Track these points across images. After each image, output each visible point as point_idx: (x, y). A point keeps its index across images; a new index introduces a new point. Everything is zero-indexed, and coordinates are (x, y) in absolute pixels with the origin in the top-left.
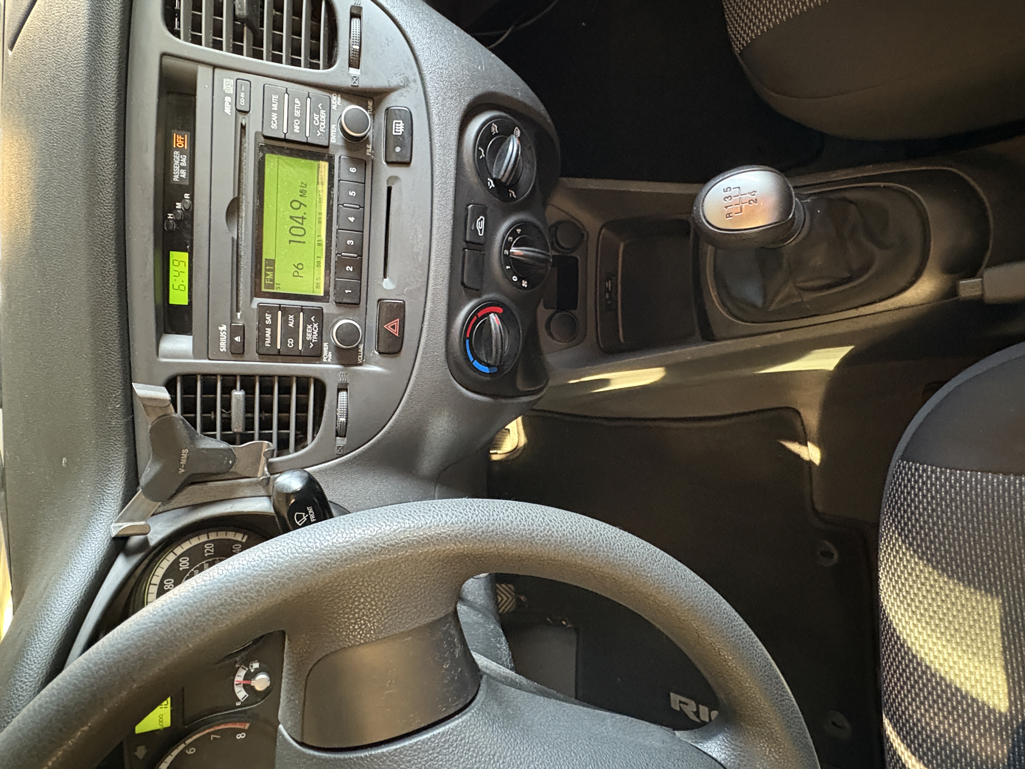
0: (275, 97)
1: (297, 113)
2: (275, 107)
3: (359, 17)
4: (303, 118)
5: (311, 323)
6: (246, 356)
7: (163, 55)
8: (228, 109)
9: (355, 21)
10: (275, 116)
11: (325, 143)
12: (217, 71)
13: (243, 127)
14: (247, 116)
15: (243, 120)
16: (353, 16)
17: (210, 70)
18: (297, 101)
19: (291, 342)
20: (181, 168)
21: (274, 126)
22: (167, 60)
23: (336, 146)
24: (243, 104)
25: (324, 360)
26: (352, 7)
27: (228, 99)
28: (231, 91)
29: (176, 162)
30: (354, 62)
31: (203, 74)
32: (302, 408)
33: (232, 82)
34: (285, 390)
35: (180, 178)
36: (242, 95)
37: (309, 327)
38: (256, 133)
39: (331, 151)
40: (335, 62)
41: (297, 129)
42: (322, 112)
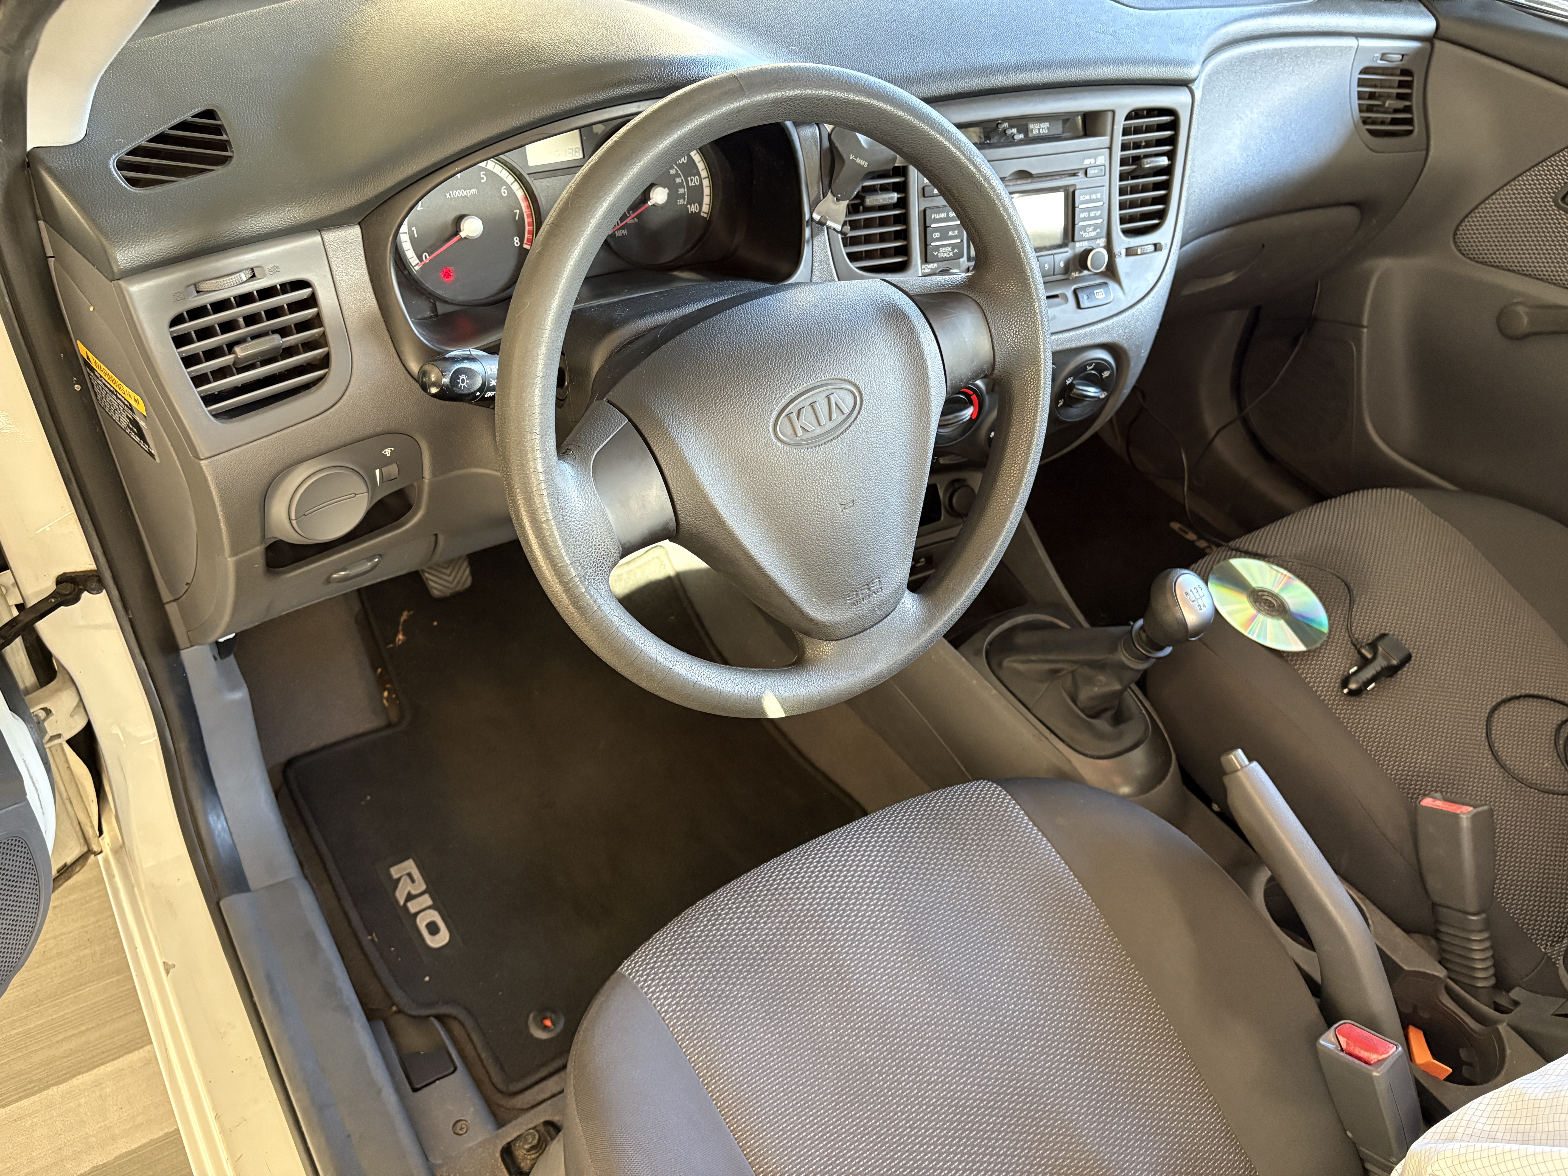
0: (1099, 195)
1: (1092, 214)
2: (1093, 197)
3: (1156, 250)
4: (1090, 219)
5: (953, 249)
6: (922, 199)
7: (1113, 112)
8: (1087, 162)
9: (1152, 248)
10: (1088, 197)
11: (1076, 239)
12: (1107, 150)
13: (1075, 175)
14: (1083, 176)
15: (1081, 174)
16: (1155, 245)
17: (1108, 145)
18: (1099, 212)
19: (937, 235)
20: (1039, 130)
21: (1082, 198)
22: (1110, 115)
23: (1074, 248)
24: (1091, 172)
25: (924, 266)
26: (1160, 244)
27: (1092, 161)
28: (1098, 163)
29: (1041, 125)
30: (1130, 252)
31: (1104, 140)
32: (884, 253)
33: (1103, 162)
34: (898, 236)
35: (1032, 130)
36: (1096, 171)
37: (950, 249)
38: (1075, 185)
39: (1071, 244)
40: (1127, 236)
41: (1082, 215)
42: (1095, 233)
